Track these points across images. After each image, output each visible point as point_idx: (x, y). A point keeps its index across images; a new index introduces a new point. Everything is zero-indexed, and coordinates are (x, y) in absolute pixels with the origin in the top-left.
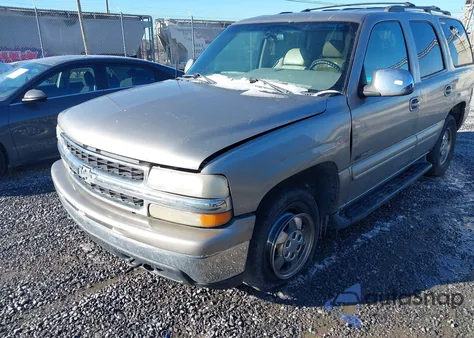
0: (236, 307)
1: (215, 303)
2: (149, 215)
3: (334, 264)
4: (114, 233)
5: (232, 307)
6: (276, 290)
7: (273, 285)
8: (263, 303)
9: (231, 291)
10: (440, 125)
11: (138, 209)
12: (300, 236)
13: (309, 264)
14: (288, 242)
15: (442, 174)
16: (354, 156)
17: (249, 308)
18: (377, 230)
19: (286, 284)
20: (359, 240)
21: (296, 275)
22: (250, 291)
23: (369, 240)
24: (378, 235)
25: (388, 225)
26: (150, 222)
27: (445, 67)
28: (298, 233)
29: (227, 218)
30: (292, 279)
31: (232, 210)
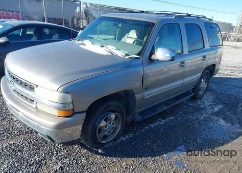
0: (76, 154)
1: (67, 151)
2: (36, 107)
3: (130, 138)
4: (21, 114)
5: (75, 154)
6: (98, 148)
7: (97, 146)
8: (90, 153)
9: (76, 146)
10: (199, 75)
11: (32, 104)
12: (113, 123)
13: (118, 137)
14: (107, 126)
15: (201, 98)
16: (144, 88)
17: (82, 155)
18: (157, 123)
19: (104, 146)
20: (147, 127)
21: (110, 142)
22: (85, 148)
23: (151, 128)
24: (157, 126)
25: (164, 121)
26: (37, 111)
27: (204, 47)
28: (112, 122)
29: (71, 113)
30: (107, 143)
31: (73, 110)
